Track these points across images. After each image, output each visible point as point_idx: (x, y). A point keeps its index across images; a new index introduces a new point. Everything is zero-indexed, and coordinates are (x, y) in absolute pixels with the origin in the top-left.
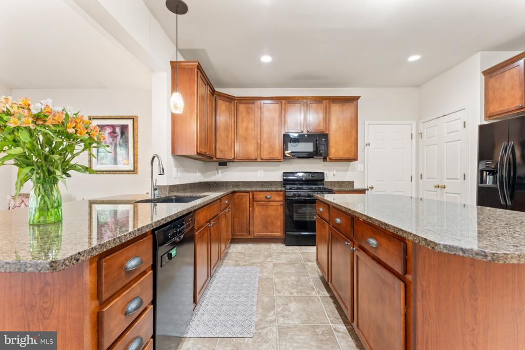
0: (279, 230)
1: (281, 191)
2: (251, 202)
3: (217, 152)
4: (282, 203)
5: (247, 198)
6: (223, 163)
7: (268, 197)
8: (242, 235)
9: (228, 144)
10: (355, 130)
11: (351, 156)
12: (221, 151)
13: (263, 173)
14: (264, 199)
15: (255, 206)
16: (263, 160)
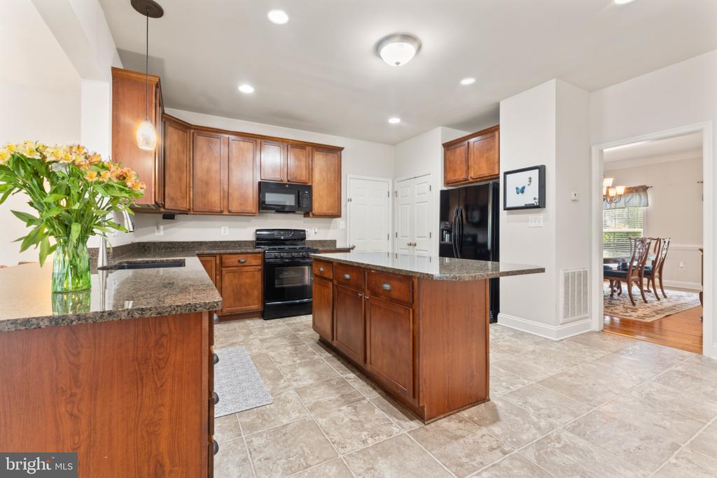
0: (256, 302)
1: (259, 253)
2: (218, 268)
4: (260, 267)
5: (212, 264)
6: (169, 216)
7: (243, 261)
9: (181, 190)
11: (335, 212)
12: (172, 199)
13: (227, 230)
14: (237, 264)
15: (224, 272)
16: (231, 213)
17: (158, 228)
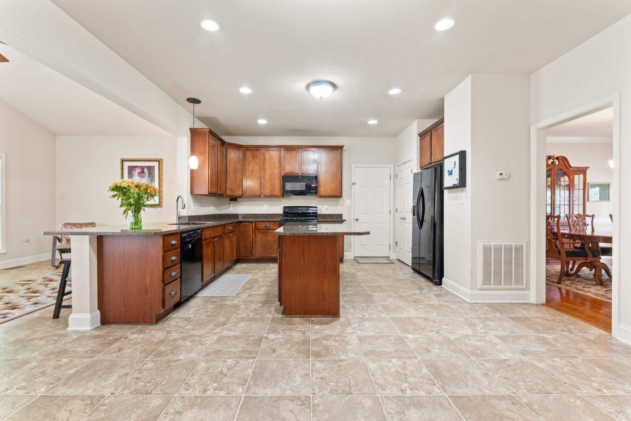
1: (278, 221)
2: (254, 230)
3: (227, 190)
5: (250, 227)
6: (234, 199)
7: (268, 226)
8: (246, 256)
9: (236, 184)
10: (340, 173)
11: (337, 193)
12: (231, 189)
13: (267, 207)
14: (264, 228)
15: (257, 233)
16: (265, 196)
17: (230, 206)
